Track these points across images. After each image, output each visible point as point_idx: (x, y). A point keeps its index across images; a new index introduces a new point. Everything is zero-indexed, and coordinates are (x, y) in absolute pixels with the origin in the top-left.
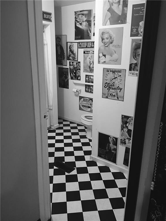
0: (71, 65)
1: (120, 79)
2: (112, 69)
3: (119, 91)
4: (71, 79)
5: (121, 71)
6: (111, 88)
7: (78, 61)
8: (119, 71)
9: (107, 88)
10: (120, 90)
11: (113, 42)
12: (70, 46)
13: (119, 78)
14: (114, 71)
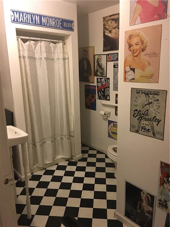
0: (99, 82)
1: (158, 105)
2: (144, 90)
3: (155, 123)
4: (99, 99)
5: (159, 92)
6: (143, 118)
7: (107, 77)
8: (156, 93)
9: (138, 117)
10: (157, 123)
11: (145, 49)
12: (98, 59)
13: (155, 104)
14: (147, 93)
